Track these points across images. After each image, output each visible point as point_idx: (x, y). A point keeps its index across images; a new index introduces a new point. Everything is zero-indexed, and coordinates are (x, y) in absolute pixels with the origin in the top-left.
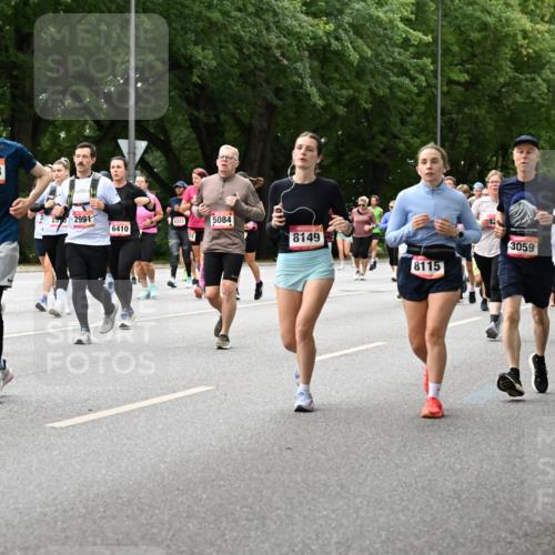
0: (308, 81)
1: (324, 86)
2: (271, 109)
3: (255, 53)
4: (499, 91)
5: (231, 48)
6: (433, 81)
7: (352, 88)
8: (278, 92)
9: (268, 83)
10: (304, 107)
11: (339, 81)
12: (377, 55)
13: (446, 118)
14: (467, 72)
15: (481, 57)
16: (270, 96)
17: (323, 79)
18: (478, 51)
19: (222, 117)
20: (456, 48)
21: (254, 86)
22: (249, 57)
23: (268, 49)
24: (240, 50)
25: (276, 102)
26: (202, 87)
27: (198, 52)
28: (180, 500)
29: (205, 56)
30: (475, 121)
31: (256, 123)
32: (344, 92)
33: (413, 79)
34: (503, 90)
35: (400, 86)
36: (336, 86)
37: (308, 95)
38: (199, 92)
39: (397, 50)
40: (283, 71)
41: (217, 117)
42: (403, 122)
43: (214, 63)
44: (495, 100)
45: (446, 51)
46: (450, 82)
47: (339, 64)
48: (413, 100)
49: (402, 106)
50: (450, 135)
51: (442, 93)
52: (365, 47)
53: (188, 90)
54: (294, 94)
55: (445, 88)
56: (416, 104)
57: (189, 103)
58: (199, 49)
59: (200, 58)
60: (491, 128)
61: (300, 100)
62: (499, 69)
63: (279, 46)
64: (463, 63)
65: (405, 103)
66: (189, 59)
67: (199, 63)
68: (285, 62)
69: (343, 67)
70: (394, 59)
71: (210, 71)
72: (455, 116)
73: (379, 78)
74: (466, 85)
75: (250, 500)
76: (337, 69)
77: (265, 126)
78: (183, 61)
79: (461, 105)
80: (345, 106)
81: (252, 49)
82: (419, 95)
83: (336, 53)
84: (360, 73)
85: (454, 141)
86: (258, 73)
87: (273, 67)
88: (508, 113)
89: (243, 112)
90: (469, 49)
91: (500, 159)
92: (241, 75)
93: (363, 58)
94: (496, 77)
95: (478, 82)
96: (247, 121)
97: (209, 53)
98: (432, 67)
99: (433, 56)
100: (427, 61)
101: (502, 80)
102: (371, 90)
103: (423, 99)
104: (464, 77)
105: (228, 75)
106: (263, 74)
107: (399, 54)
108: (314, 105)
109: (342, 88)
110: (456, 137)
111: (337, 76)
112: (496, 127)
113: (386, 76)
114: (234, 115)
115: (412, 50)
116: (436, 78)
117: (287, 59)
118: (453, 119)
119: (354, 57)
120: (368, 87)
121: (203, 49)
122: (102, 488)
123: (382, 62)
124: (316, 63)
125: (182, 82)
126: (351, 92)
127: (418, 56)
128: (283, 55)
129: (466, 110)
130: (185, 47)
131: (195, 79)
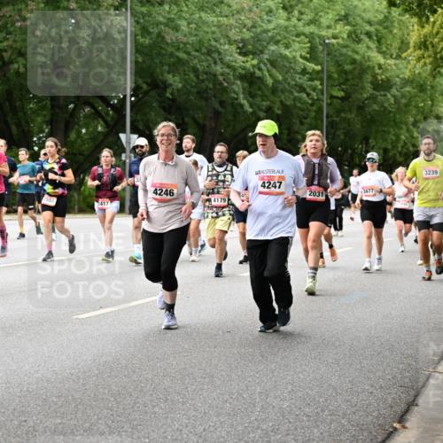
0: (241, 96)
1: (251, 99)
2: (217, 114)
3: (207, 79)
4: (363, 103)
5: (192, 75)
6: (321, 97)
7: (269, 100)
8: (222, 103)
9: (215, 97)
10: (238, 113)
11: (261, 96)
12: (285, 80)
13: (330, 119)
14: (343, 90)
15: (351, 81)
16: (217, 106)
17: (251, 95)
18: (350, 77)
19: (186, 119)
20: (336, 76)
21: (206, 99)
22: (203, 81)
23: (215, 75)
24: (197, 77)
25: (220, 109)
26: (173, 100)
27: (170, 78)
28: (158, 365)
29: (175, 81)
30: (348, 121)
31: (207, 123)
32: (264, 103)
33: (308, 95)
34: (366, 102)
35: (300, 100)
36: (259, 99)
37: (242, 106)
38: (171, 103)
39: (298, 76)
40: (225, 90)
41: (183, 119)
42: (302, 123)
43: (180, 85)
44: (361, 108)
45: (330, 77)
46: (332, 97)
47: (262, 86)
48: (308, 108)
49: (301, 113)
50: (332, 131)
51: (327, 104)
52: (278, 74)
53: (164, 102)
54: (233, 104)
55: (329, 101)
56: (310, 111)
57: (165, 110)
58: (170, 76)
59: (171, 82)
60: (358, 126)
61: (235, 109)
62: (363, 88)
63: (222, 74)
64: (340, 85)
65: (303, 110)
66: (164, 82)
67: (171, 85)
68: (226, 84)
69: (263, 87)
70: (296, 82)
71: (178, 90)
72: (335, 119)
73: (287, 94)
74: (342, 99)
75: (204, 365)
76: (260, 89)
77: (213, 125)
78: (160, 84)
79: (339, 112)
80: (265, 112)
81: (205, 76)
82: (312, 105)
83: (259, 78)
84: (274, 91)
85: (334, 135)
86: (209, 91)
87: (218, 87)
88: (369, 117)
89: (199, 116)
90: (344, 76)
91: (364, 146)
92: (198, 93)
93: (276, 81)
94: (361, 94)
95: (350, 97)
96: (201, 122)
97: (177, 79)
98: (320, 87)
99: (321, 80)
100: (317, 83)
101: (365, 96)
102: (281, 102)
103: (314, 108)
104: (341, 94)
105: (189, 93)
106: (211, 92)
107: (300, 78)
108: (245, 112)
109: (263, 100)
110: (336, 131)
111: (260, 93)
112: (362, 126)
113: (291, 93)
114: (193, 118)
115: (307, 76)
116: (323, 94)
117: (227, 83)
118: (333, 121)
119: (270, 81)
120: (279, 99)
121: (173, 76)
122: (109, 358)
123: (289, 84)
124: (246, 85)
125: (160, 97)
126: (269, 103)
127: (311, 80)
128: (224, 80)
129: (342, 115)
130: (162, 75)
131: (168, 95)
